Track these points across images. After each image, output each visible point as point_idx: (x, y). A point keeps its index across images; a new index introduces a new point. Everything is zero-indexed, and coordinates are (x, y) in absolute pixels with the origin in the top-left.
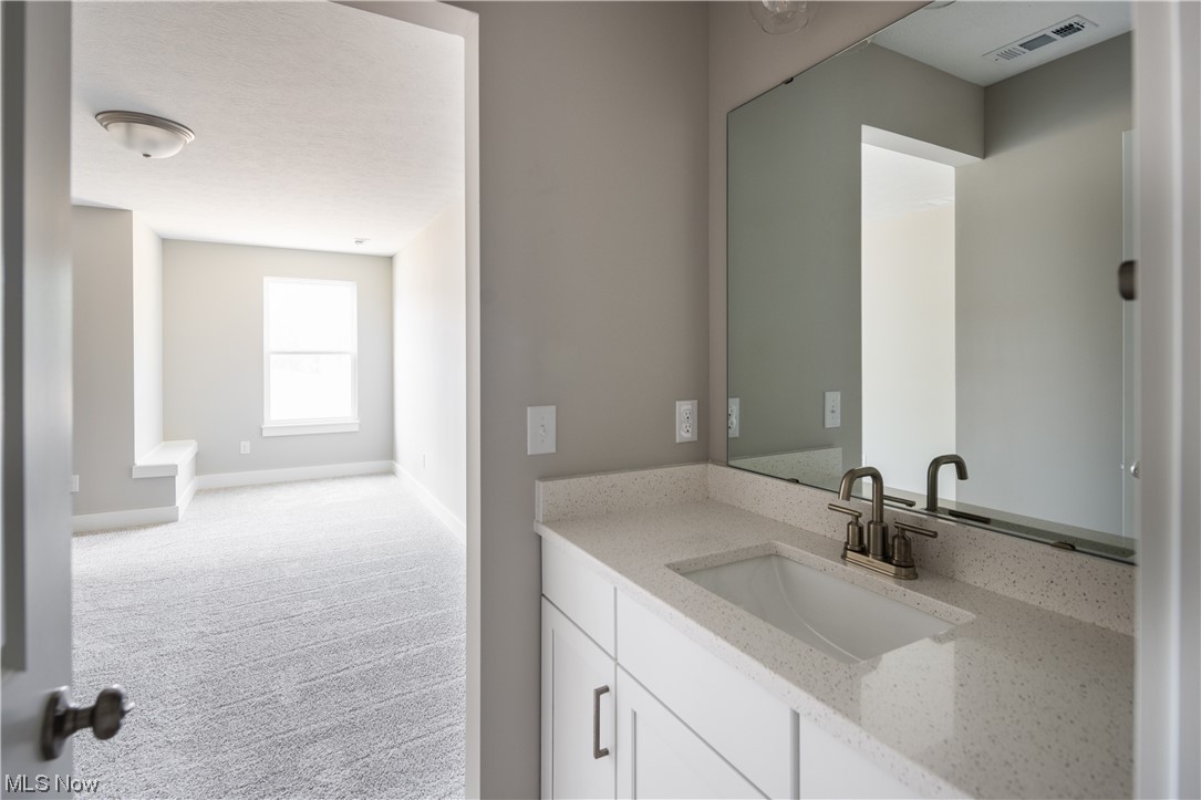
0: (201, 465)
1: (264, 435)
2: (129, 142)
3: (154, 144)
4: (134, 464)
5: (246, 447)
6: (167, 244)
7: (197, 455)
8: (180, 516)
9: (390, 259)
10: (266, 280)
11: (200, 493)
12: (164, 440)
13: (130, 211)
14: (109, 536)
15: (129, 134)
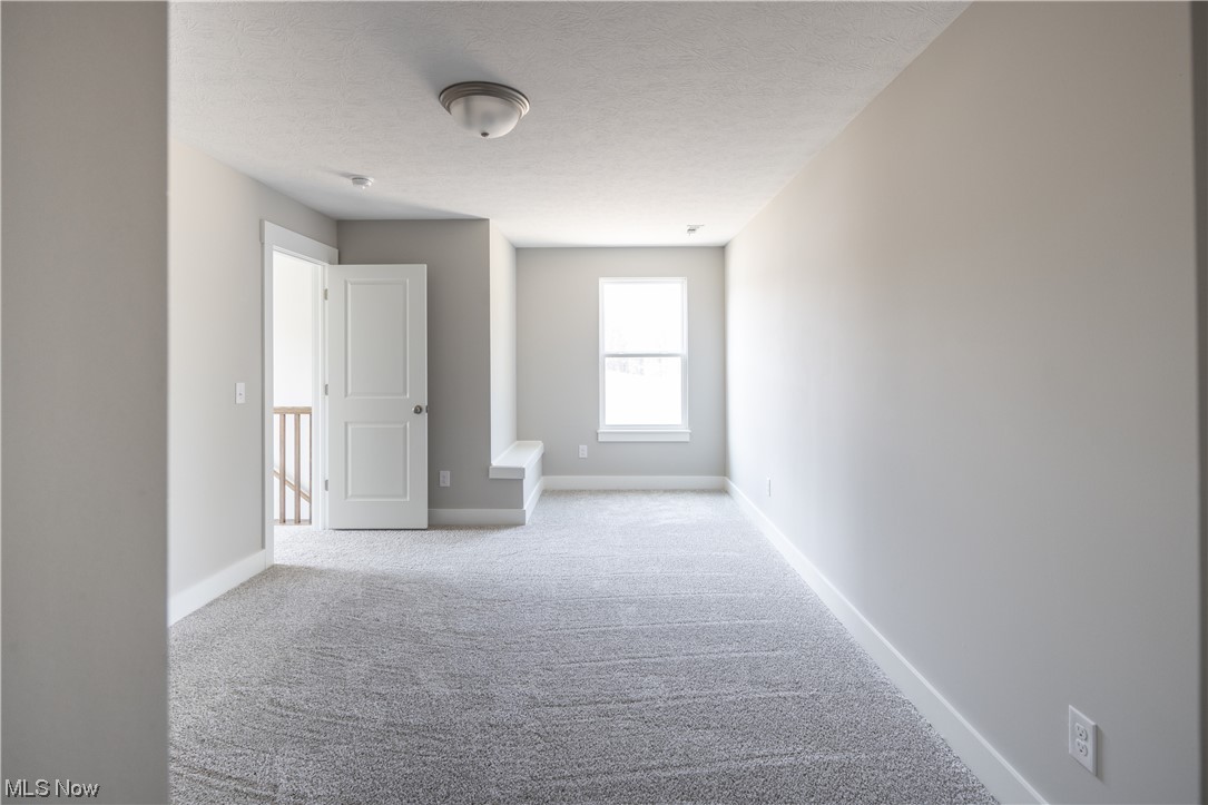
0: (547, 466)
1: (600, 440)
2: (468, 120)
3: (489, 119)
4: (490, 464)
5: (584, 451)
6: (521, 253)
7: (543, 455)
8: (527, 520)
9: (722, 250)
10: (601, 280)
11: (547, 494)
12: (518, 439)
13: (488, 220)
14: (471, 533)
15: (468, 111)
